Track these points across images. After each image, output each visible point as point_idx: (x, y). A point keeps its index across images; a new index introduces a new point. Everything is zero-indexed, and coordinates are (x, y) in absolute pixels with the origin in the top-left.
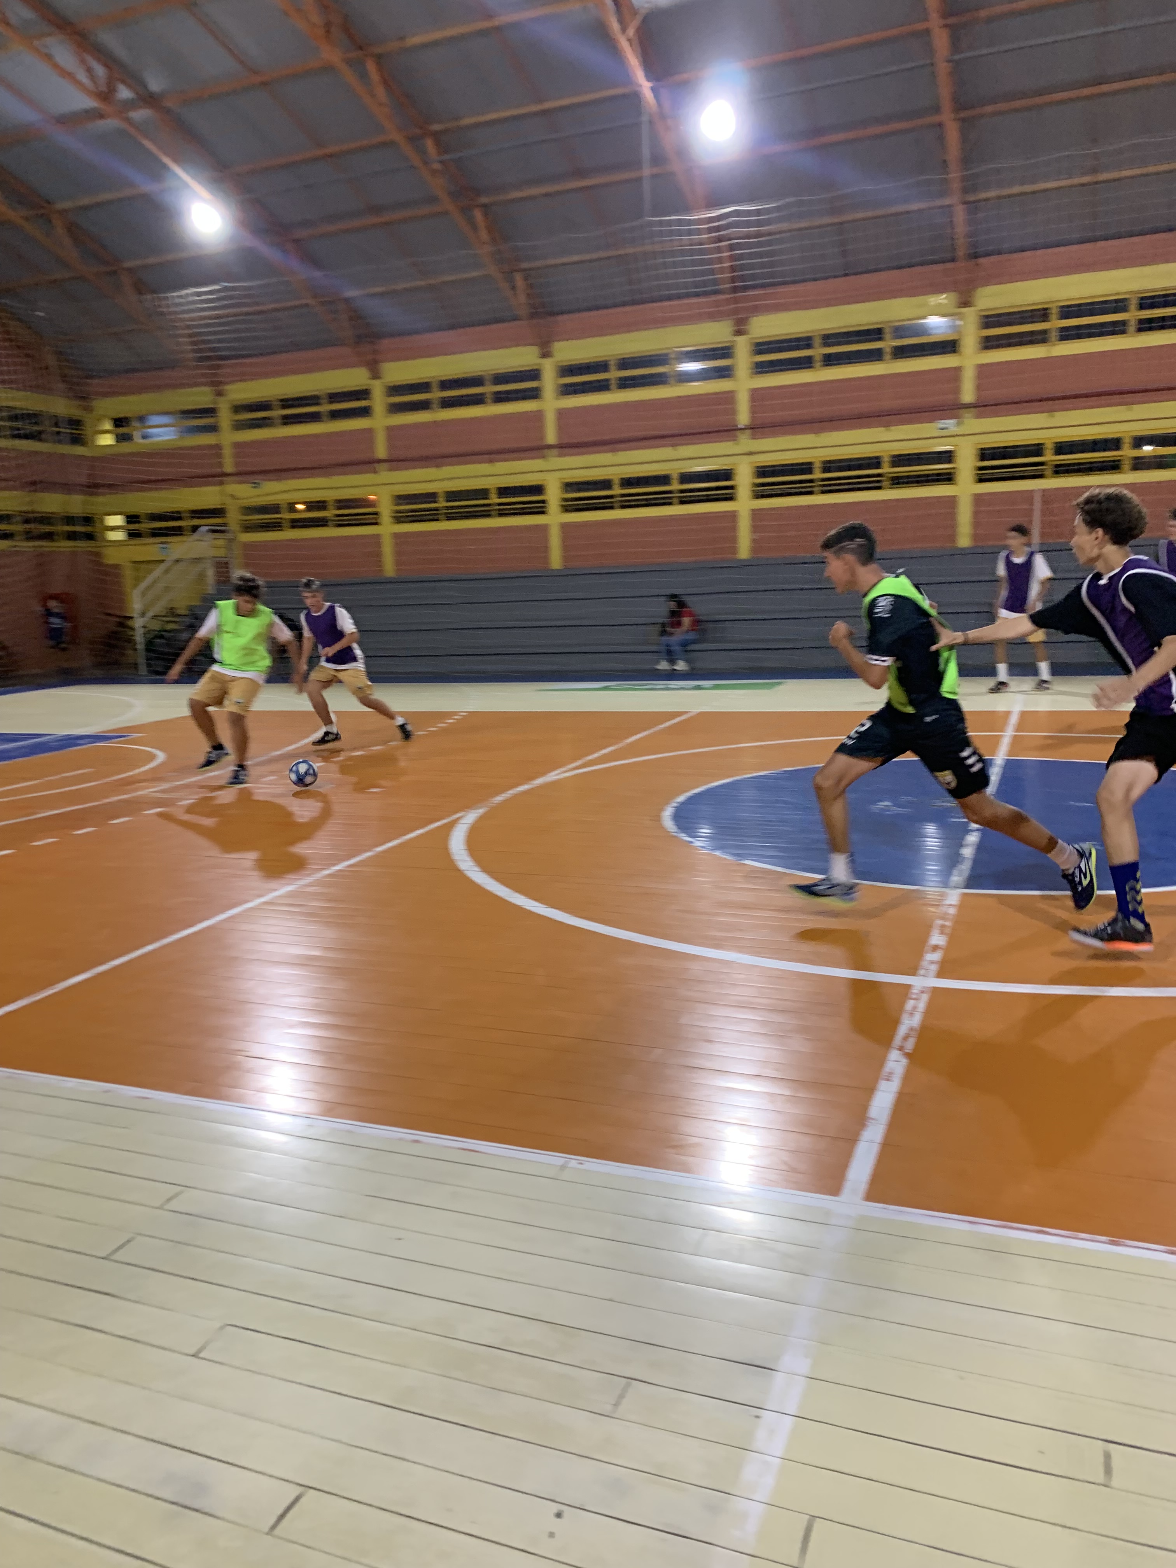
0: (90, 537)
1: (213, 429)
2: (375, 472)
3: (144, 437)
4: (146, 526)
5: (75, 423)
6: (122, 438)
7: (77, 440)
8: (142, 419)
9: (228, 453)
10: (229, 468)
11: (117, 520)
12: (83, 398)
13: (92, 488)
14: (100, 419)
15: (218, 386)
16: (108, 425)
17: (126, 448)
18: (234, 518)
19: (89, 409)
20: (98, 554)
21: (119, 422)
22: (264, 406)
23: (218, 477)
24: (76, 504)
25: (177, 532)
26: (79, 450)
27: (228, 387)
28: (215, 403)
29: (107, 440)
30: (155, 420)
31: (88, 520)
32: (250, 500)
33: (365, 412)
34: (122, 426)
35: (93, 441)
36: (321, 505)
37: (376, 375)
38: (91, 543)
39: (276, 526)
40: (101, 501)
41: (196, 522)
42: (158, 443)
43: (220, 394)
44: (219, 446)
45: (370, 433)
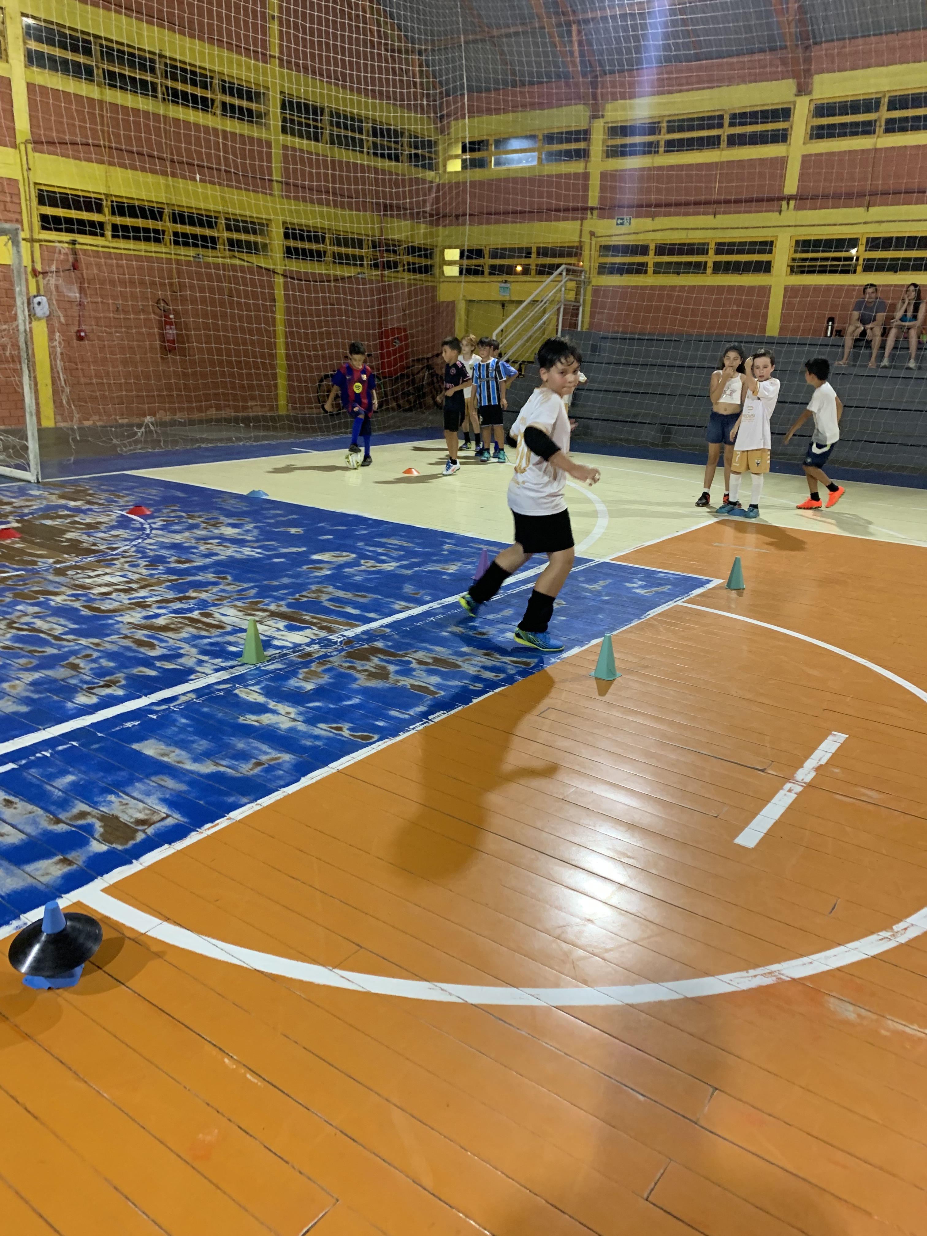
1: (583, 154)
3: (500, 163)
4: (487, 262)
5: (431, 145)
6: (464, 167)
7: (431, 164)
8: (498, 143)
9: (595, 182)
10: (594, 201)
11: (452, 254)
12: (441, 117)
13: (435, 218)
14: (452, 142)
15: (595, 106)
16: (460, 152)
17: (477, 173)
18: (590, 258)
19: (444, 131)
20: (434, 289)
22: (650, 129)
23: (580, 211)
24: (420, 234)
26: (430, 175)
27: (607, 107)
28: (590, 124)
29: (455, 166)
30: (515, 144)
31: (427, 252)
32: (614, 238)
33: (780, 136)
34: (479, 150)
35: (445, 166)
37: (803, 90)
40: (444, 232)
41: (548, 261)
42: (516, 170)
43: (595, 114)
44: (586, 176)
45: (781, 163)
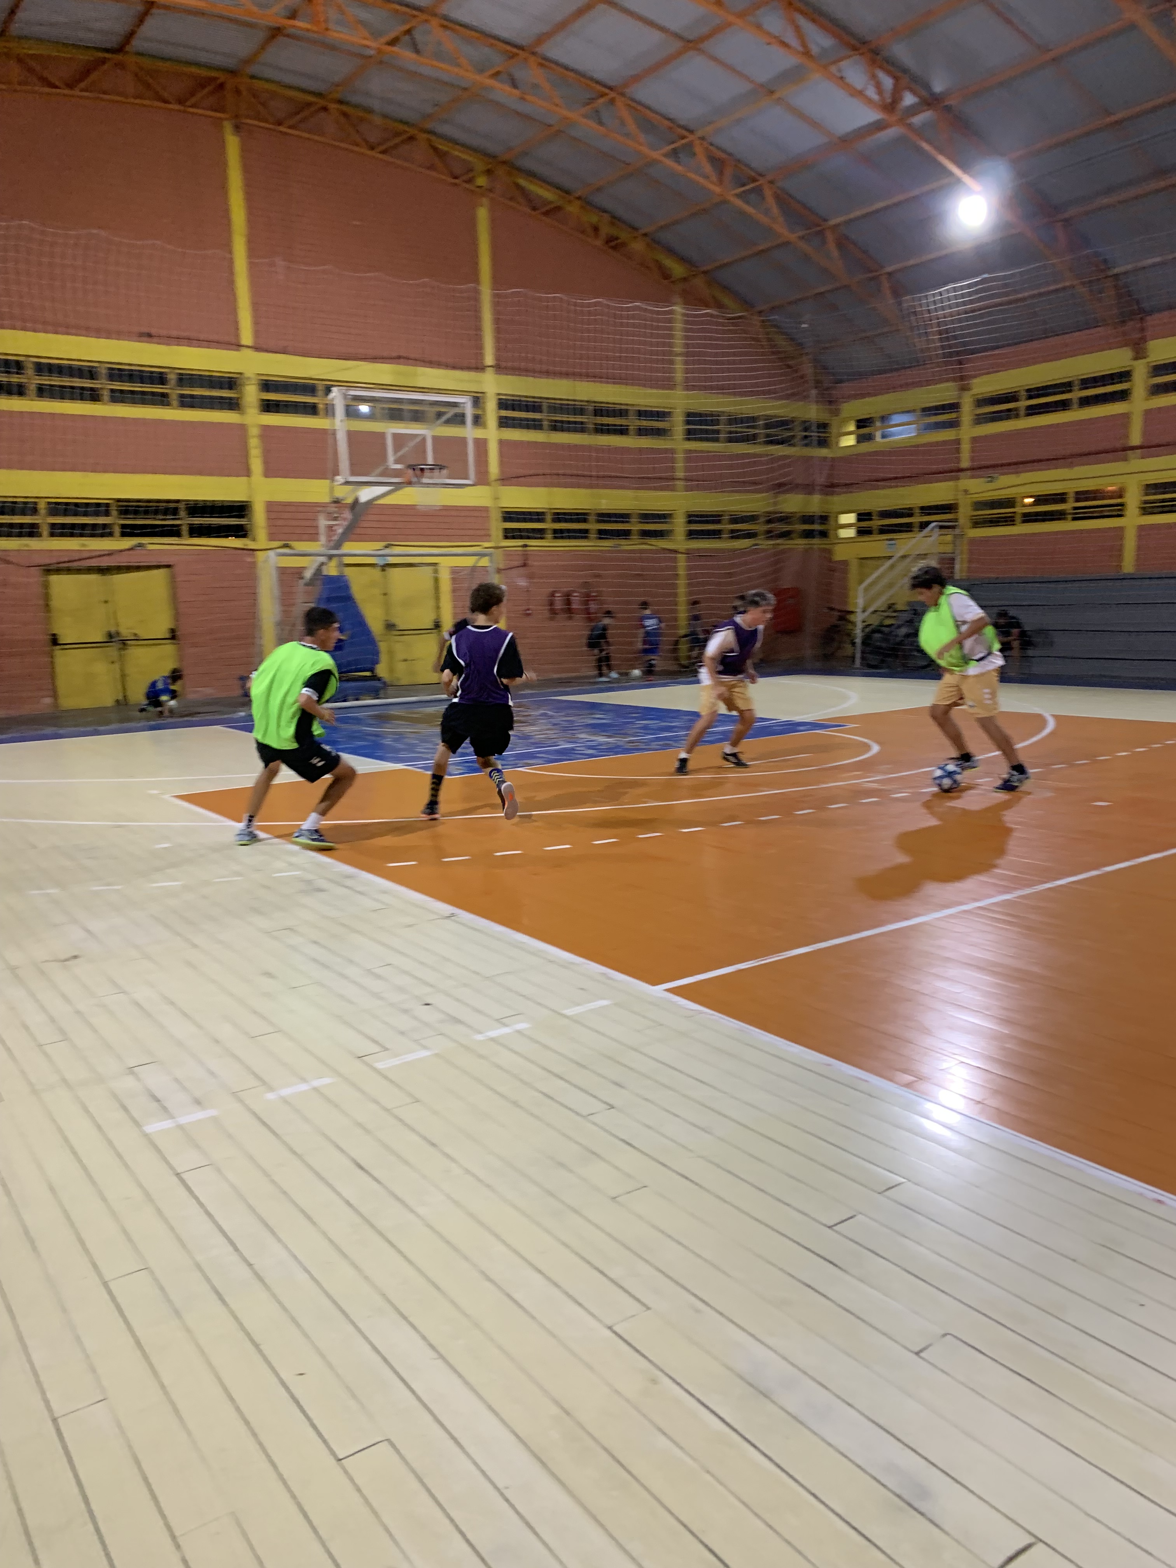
0: (824, 534)
1: (954, 424)
2: (1125, 459)
3: (884, 437)
4: (877, 523)
5: (823, 426)
6: (861, 439)
7: (823, 443)
8: (883, 418)
9: (966, 447)
10: (965, 463)
11: (849, 518)
12: (831, 402)
13: (830, 488)
14: (845, 421)
15: (963, 382)
16: (852, 427)
17: (866, 447)
18: (964, 513)
19: (836, 413)
20: (829, 552)
21: (862, 423)
22: (1011, 397)
23: (954, 472)
24: (815, 504)
25: (907, 528)
26: (824, 452)
27: (975, 381)
28: (960, 397)
29: (849, 441)
30: (897, 419)
31: (824, 519)
32: (984, 495)
33: (1123, 395)
34: (866, 428)
35: (837, 443)
36: (1060, 498)
37: (1139, 353)
38: (825, 541)
39: (1009, 520)
40: (837, 500)
41: (926, 519)
42: (897, 441)
43: (964, 388)
44: (958, 442)
45: (1125, 418)
